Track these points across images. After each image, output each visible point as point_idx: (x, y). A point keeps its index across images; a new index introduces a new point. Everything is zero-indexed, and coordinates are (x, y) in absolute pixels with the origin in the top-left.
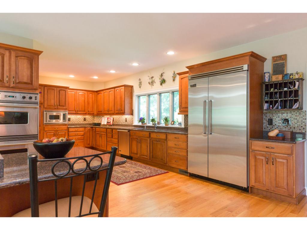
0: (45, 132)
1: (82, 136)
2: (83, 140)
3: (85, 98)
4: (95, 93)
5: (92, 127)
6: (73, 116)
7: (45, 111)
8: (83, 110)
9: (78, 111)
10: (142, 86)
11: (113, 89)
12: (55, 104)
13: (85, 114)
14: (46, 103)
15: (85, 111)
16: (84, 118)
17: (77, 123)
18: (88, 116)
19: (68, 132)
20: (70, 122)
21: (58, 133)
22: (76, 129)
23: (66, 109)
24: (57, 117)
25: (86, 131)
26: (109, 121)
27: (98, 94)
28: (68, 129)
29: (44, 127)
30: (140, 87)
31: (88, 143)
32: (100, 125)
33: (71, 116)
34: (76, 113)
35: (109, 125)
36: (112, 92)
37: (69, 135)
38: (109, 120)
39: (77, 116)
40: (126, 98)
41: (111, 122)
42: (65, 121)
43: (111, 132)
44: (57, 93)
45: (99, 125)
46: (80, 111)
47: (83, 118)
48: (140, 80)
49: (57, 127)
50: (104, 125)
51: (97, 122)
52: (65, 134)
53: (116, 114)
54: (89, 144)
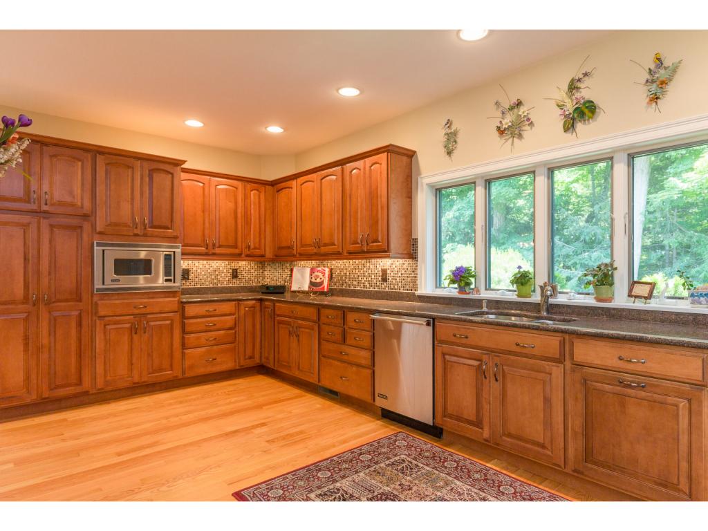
0: (98, 322)
1: (230, 329)
2: (232, 345)
3: (236, 203)
4: (267, 187)
5: (261, 300)
6: (196, 262)
7: (98, 245)
8: (231, 242)
9: (214, 245)
10: (459, 146)
11: (340, 167)
12: (134, 219)
13: (237, 257)
14: (100, 213)
15: (236, 247)
16: (233, 270)
17: (211, 286)
18: (244, 263)
19: (184, 317)
20: (188, 284)
21: (147, 322)
22: (210, 307)
23: (174, 238)
24: (145, 267)
25: (242, 312)
26: (318, 280)
27: (278, 191)
28: (183, 308)
29: (96, 304)
30: (449, 153)
31: (249, 353)
32: (283, 293)
33: (190, 262)
34: (209, 255)
35: (315, 293)
36: (334, 177)
37: (188, 329)
38: (317, 276)
39: (211, 262)
40: (392, 196)
41: (326, 284)
42: (170, 280)
43: (340, 321)
44: (142, 178)
45: (281, 291)
46: (220, 246)
47: (231, 271)
48: (449, 123)
49: (141, 304)
50: (299, 292)
51: (273, 283)
52: (172, 325)
53: (350, 253)
54: (250, 358)
